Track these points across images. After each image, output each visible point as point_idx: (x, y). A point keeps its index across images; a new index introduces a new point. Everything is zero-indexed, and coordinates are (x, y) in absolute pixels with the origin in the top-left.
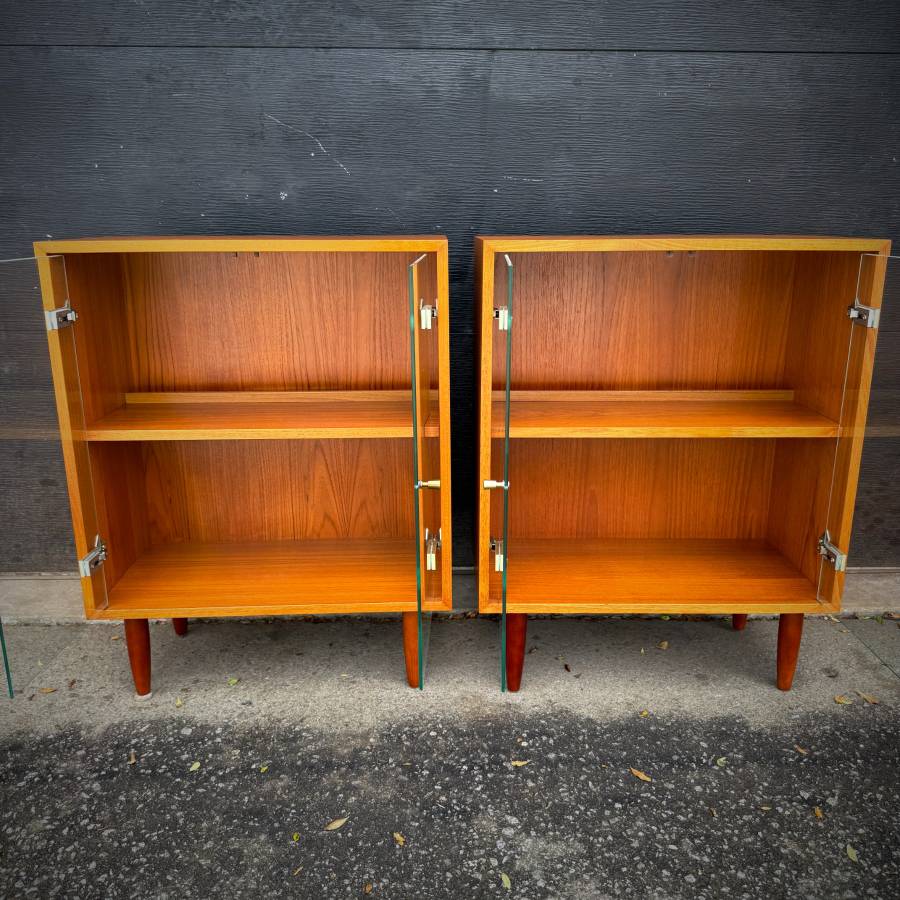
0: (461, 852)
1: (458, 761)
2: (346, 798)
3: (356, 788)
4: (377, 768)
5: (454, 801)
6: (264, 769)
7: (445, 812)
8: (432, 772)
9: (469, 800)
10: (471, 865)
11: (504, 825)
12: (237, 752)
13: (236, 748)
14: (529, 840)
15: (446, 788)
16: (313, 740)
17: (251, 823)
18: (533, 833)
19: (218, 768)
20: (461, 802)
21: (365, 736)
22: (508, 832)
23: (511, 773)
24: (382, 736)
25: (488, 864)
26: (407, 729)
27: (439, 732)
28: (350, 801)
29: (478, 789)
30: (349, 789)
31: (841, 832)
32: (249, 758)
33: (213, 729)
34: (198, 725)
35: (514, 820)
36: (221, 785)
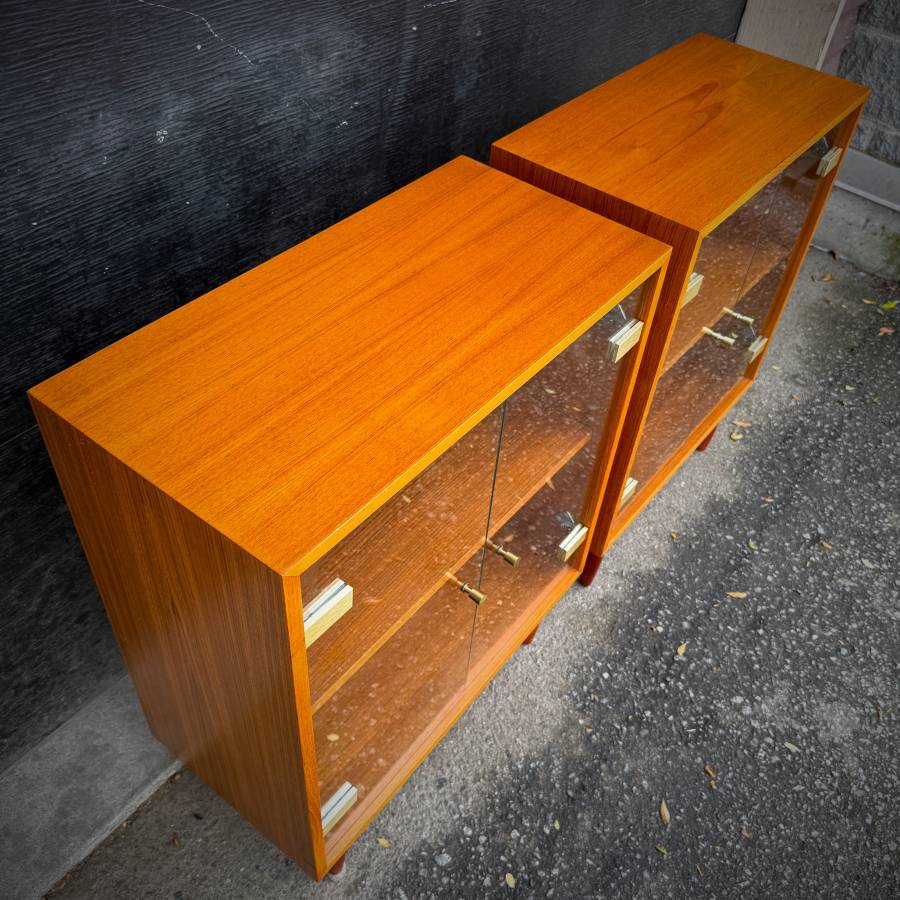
0: (746, 752)
1: (651, 684)
2: (641, 787)
3: (633, 772)
4: (621, 743)
5: (693, 719)
6: (557, 825)
7: (699, 733)
8: (652, 709)
9: (699, 709)
10: (763, 755)
11: (738, 708)
12: (515, 834)
13: (508, 831)
14: (763, 706)
15: (676, 713)
16: (547, 765)
17: (624, 875)
18: (758, 698)
19: (528, 861)
20: (697, 715)
21: (571, 723)
22: (747, 711)
23: (689, 663)
24: (581, 710)
25: (769, 745)
26: (585, 688)
27: (605, 669)
28: (646, 787)
29: (692, 695)
30: (630, 777)
31: (848, 551)
32: (532, 828)
33: (459, 834)
34: (442, 844)
35: (738, 700)
36: (555, 872)
